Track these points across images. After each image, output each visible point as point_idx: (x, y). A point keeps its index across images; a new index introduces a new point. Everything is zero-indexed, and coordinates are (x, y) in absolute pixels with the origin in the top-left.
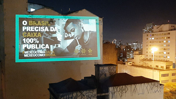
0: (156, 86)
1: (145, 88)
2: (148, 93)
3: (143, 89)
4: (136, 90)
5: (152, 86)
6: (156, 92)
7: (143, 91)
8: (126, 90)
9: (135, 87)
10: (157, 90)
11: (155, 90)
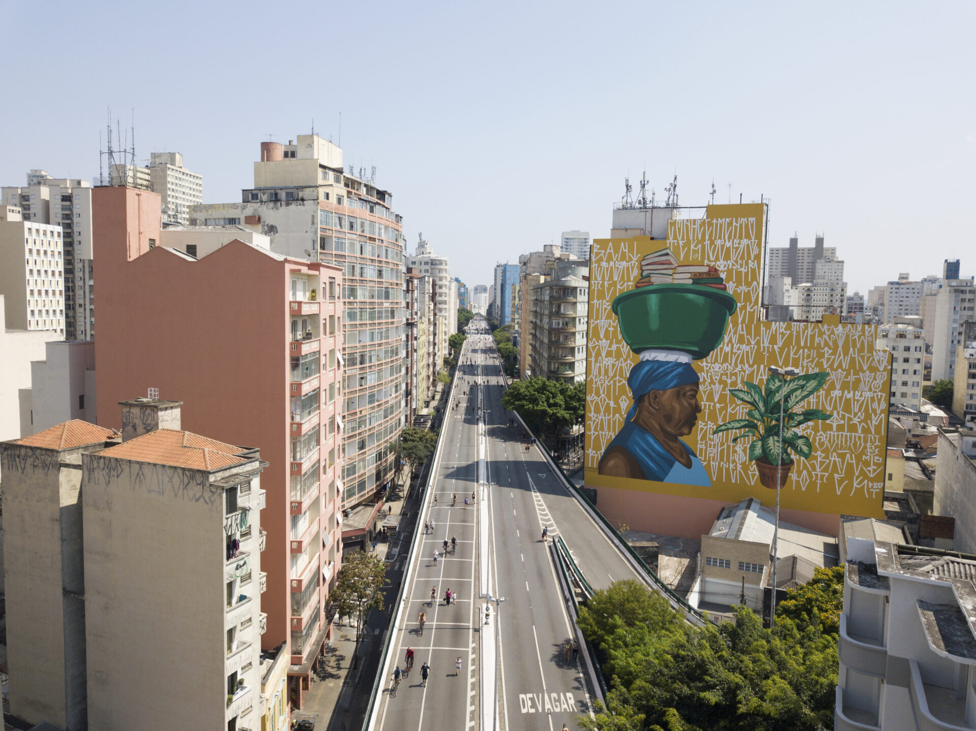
0: (199, 482)
1: (166, 479)
2: (176, 496)
3: (161, 481)
4: (142, 476)
5: (186, 480)
6: (199, 502)
7: (161, 484)
8: (119, 472)
9: (140, 469)
10: (202, 496)
11: (195, 495)
